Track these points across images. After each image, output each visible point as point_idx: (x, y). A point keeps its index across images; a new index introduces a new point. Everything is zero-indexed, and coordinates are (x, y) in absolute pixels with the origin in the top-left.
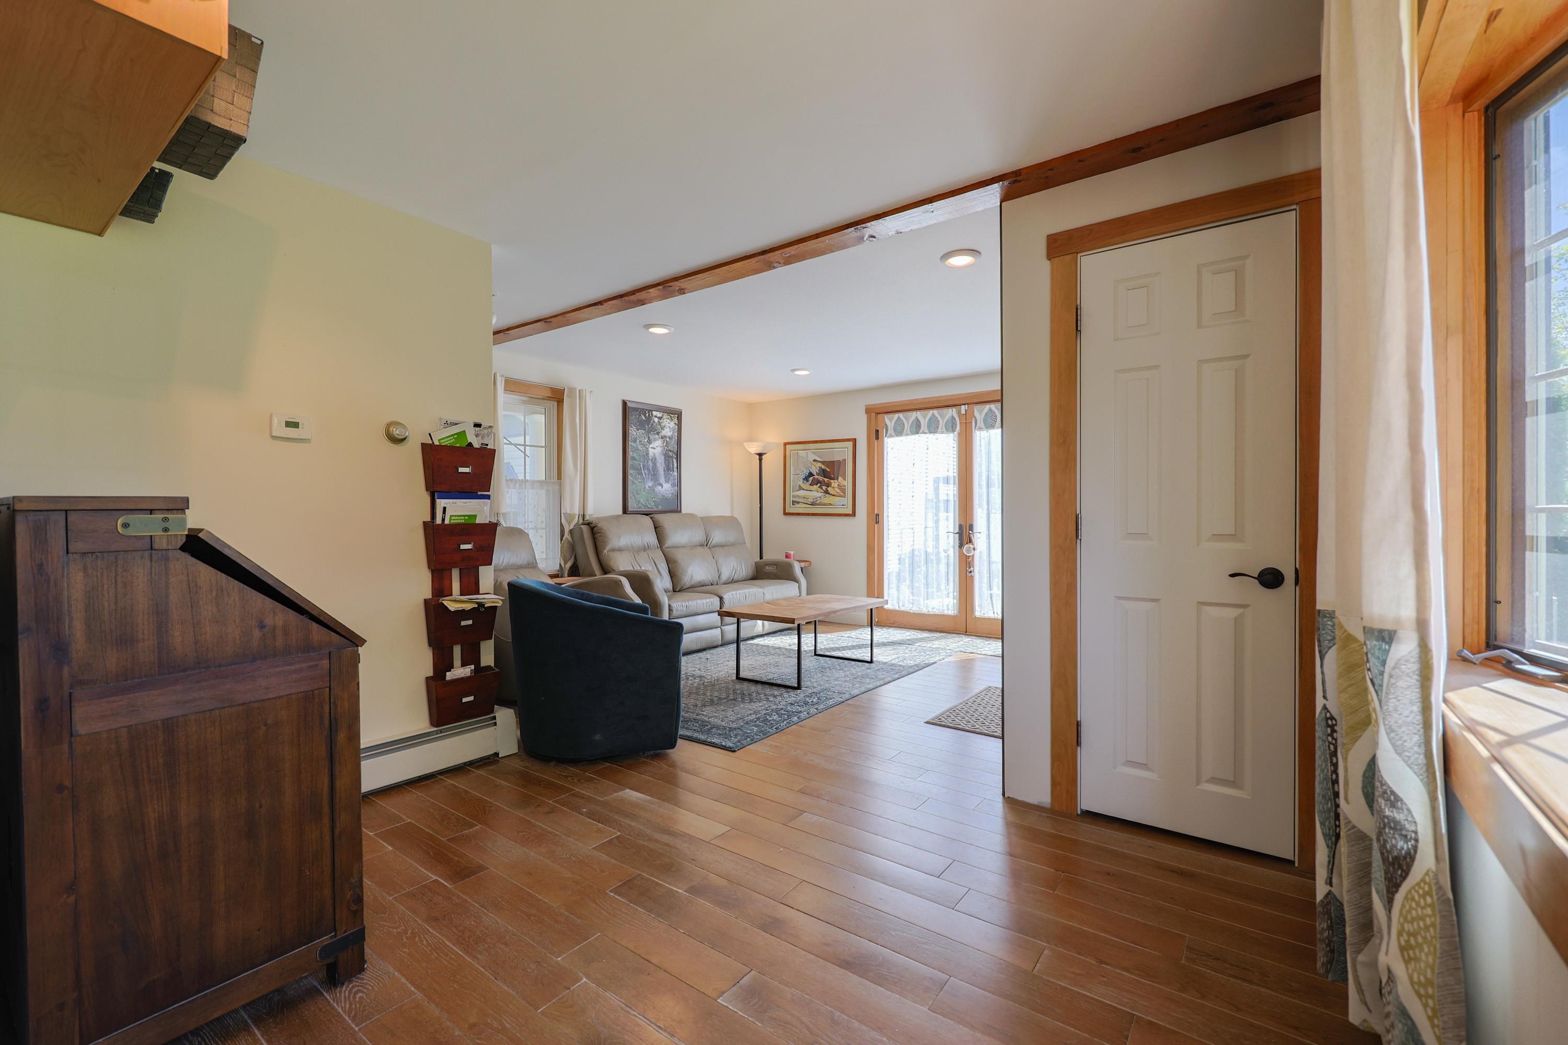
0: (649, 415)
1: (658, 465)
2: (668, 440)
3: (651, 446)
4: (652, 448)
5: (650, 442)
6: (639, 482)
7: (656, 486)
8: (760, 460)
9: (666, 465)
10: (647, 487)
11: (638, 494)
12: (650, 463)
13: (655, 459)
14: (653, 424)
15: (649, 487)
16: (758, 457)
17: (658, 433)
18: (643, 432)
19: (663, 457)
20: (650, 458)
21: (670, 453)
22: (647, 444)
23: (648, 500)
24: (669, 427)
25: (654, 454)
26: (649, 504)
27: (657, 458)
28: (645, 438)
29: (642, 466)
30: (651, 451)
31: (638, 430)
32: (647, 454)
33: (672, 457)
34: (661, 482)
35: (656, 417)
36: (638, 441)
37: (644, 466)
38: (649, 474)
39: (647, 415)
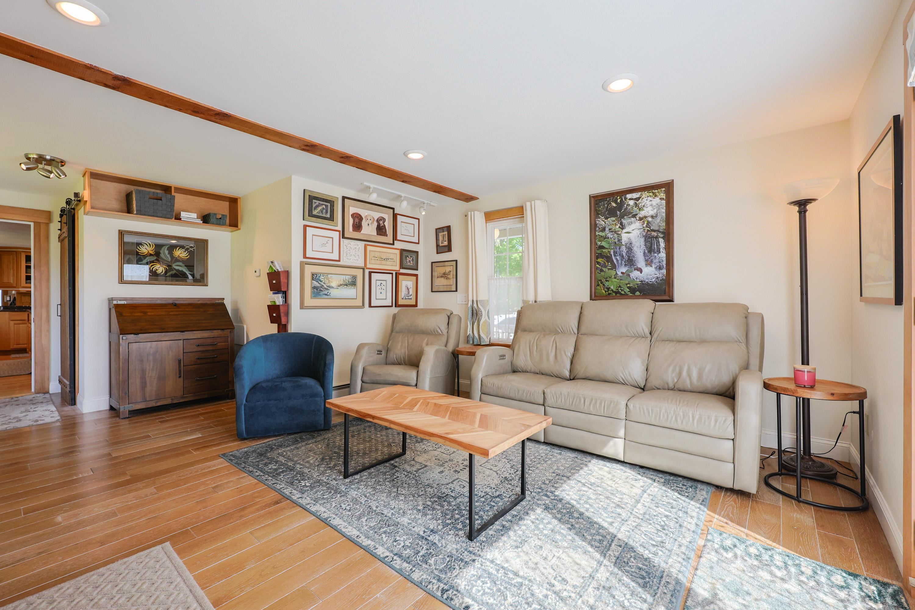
0: (621, 200)
1: (635, 249)
2: (650, 219)
3: (624, 231)
4: (625, 233)
5: (622, 227)
6: (609, 269)
7: (631, 272)
8: (802, 213)
9: (647, 248)
10: (619, 274)
11: (606, 281)
12: (624, 249)
13: (631, 244)
14: (627, 208)
15: (622, 273)
16: (796, 208)
17: (634, 216)
18: (614, 219)
19: (642, 240)
20: (623, 243)
21: (655, 234)
22: (620, 230)
23: (620, 287)
24: (651, 205)
25: (629, 239)
26: (622, 290)
27: (634, 243)
28: (616, 225)
29: (612, 253)
30: (625, 237)
31: (607, 218)
32: (619, 240)
33: (657, 237)
34: (639, 266)
35: (630, 199)
36: (607, 229)
37: (615, 253)
38: (622, 260)
39: (619, 201)
